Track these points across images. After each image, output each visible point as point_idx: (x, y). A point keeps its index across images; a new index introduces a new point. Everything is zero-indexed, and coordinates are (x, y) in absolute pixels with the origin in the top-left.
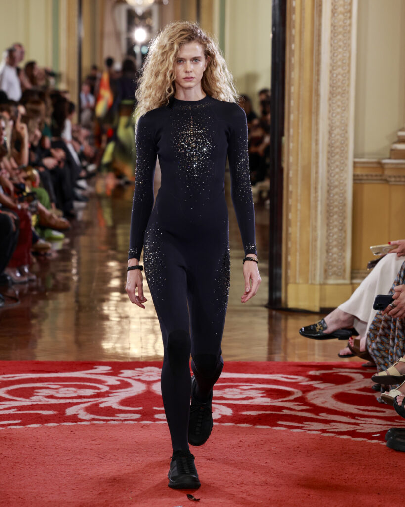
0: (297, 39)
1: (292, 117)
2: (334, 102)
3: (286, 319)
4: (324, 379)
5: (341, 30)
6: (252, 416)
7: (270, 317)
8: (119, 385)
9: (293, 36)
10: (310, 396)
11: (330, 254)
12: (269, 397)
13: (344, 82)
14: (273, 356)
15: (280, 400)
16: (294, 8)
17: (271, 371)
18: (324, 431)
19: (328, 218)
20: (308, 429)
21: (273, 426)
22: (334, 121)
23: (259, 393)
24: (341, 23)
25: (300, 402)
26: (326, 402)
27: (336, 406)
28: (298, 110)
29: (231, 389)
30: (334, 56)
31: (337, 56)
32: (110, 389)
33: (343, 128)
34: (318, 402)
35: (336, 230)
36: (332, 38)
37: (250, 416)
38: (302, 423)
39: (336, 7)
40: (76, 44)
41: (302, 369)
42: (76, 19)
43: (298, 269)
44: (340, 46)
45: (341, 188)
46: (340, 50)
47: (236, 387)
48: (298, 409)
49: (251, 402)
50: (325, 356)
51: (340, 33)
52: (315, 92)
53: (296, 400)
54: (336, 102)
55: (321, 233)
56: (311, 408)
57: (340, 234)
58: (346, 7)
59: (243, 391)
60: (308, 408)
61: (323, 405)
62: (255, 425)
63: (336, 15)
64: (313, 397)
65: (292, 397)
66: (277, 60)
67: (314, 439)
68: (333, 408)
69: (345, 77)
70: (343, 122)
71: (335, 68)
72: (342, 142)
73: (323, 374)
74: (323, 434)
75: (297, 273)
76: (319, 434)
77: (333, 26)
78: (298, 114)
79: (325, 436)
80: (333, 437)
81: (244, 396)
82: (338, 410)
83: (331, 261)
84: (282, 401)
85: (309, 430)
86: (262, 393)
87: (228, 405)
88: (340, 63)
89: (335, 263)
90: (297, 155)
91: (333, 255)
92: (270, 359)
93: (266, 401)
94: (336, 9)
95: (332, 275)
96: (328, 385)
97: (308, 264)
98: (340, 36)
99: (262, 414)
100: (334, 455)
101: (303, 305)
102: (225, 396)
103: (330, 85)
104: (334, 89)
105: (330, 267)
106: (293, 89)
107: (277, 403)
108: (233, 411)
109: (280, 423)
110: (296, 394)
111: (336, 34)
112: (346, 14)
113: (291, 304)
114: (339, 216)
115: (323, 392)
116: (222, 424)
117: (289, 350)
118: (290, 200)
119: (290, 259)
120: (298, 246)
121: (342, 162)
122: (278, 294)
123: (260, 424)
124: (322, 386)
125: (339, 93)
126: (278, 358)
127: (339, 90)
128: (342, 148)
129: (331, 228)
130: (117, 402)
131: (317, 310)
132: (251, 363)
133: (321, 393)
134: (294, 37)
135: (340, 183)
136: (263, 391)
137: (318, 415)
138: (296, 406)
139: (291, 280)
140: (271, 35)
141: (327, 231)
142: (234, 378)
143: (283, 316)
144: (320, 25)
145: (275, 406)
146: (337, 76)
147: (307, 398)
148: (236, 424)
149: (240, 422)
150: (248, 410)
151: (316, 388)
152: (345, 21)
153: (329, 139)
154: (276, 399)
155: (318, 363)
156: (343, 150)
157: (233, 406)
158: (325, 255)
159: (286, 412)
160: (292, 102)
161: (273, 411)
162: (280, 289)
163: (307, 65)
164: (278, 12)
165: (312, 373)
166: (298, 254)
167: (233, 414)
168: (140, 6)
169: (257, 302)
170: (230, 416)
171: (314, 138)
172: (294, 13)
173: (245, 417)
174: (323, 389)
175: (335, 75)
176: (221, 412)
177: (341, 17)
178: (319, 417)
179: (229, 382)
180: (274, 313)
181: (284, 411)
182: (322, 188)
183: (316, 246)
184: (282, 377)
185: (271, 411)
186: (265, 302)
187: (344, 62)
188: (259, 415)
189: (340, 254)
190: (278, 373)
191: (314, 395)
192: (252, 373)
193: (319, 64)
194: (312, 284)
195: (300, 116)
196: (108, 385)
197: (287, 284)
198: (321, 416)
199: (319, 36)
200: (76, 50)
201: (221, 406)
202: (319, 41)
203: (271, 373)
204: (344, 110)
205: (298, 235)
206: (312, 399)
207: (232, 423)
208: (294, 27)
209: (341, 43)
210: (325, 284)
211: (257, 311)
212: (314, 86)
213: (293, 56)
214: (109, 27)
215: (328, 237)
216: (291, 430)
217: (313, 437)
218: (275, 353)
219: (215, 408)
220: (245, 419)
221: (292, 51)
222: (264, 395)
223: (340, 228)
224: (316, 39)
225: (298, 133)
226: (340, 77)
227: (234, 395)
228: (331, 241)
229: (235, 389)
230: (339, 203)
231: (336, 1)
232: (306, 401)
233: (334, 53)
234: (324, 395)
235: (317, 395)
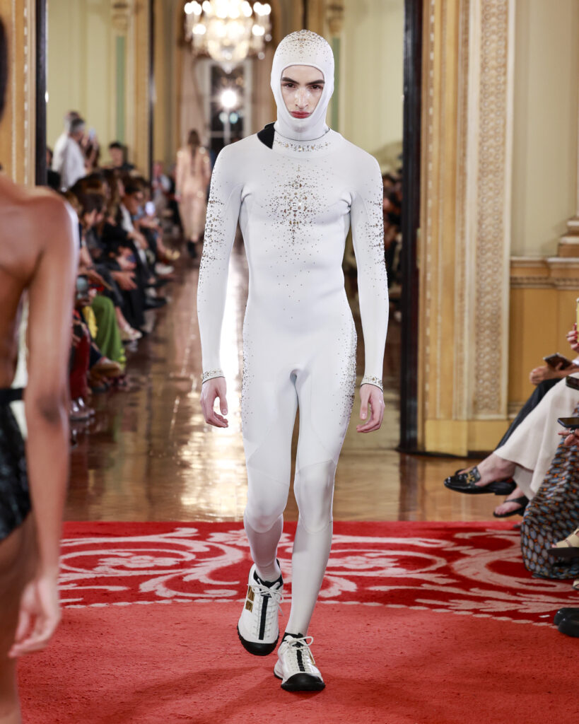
0: (436, 101)
1: (430, 203)
2: (485, 183)
3: (424, 466)
4: (478, 543)
5: (492, 89)
6: (383, 592)
7: (403, 464)
8: (208, 552)
9: (430, 98)
10: (457, 565)
11: (481, 381)
12: (403, 567)
13: (498, 157)
14: (406, 513)
15: (419, 571)
16: (432, 62)
17: (406, 534)
18: (476, 611)
19: (477, 335)
20: (455, 608)
21: (409, 605)
22: (484, 208)
23: (392, 562)
24: (493, 81)
25: (444, 574)
26: (478, 573)
27: (491, 578)
28: (438, 194)
29: (354, 558)
30: (484, 123)
31: (488, 124)
32: (197, 557)
33: (496, 217)
34: (468, 573)
35: (487, 349)
36: (481, 101)
37: (379, 592)
38: (447, 601)
39: (487, 60)
40: (146, 111)
41: (447, 532)
42: (146, 79)
43: (438, 400)
44: (492, 111)
45: (495, 295)
46: (492, 115)
47: (361, 554)
48: (441, 583)
49: (381, 574)
50: (474, 514)
51: (492, 93)
52: (459, 170)
53: (439, 571)
54: (487, 184)
55: (468, 352)
56: (458, 581)
57: (493, 355)
58: (499, 60)
59: (369, 560)
60: (454, 581)
61: (474, 578)
62: (386, 603)
63: (486, 70)
64: (462, 567)
65: (433, 568)
66: (411, 129)
67: (463, 621)
68: (488, 582)
69: (498, 151)
70: (496, 209)
71: (485, 139)
72: (496, 235)
73: (474, 537)
74: (474, 616)
75: (438, 406)
76: (471, 615)
77: (483, 84)
78: (439, 199)
79: (477, 618)
80: (488, 618)
81: (371, 566)
82: (494, 584)
83: (481, 390)
84: (421, 572)
85: (456, 610)
86: (395, 562)
87: (351, 579)
88: (492, 133)
89: (487, 392)
90: (437, 253)
91: (484, 382)
92: (402, 518)
93: (401, 572)
94: (486, 63)
95: (483, 408)
96: (481, 551)
97: (451, 393)
98: (492, 98)
99: (395, 590)
100: (490, 642)
101: (445, 447)
102: (346, 566)
103: (480, 161)
104: (485, 166)
105: (481, 398)
106: (430, 166)
107: (415, 574)
108: (358, 586)
109: (418, 600)
110: (438, 563)
111: (487, 96)
112: (499, 70)
113: (431, 446)
114: (492, 332)
115: (473, 560)
116: (344, 603)
117: (429, 505)
118: (428, 312)
119: (428, 387)
120: (438, 371)
121: (496, 261)
122: (412, 433)
123: (393, 603)
124: (473, 552)
125: (491, 171)
126: (413, 517)
127: (491, 167)
128: (496, 243)
129: (482, 347)
130: (206, 575)
131: (464, 453)
132: (378, 523)
133: (471, 562)
134: (432, 98)
135: (492, 288)
136: (396, 560)
137: (468, 590)
138: (439, 579)
139: (430, 415)
140: (402, 97)
141: (477, 351)
142: (357, 543)
143: (419, 463)
144: (466, 83)
145: (411, 579)
146: (488, 149)
147: (453, 569)
148: (362, 602)
149: (366, 601)
150: (376, 584)
151: (464, 556)
152: (499, 78)
153: (479, 231)
154: (412, 569)
155: (467, 523)
156: (497, 245)
157: (358, 579)
158: (474, 382)
159: (426, 587)
160: (430, 184)
161: (409, 585)
162: (414, 427)
163: (449, 134)
164: (411, 68)
165: (459, 535)
166: (438, 381)
167: (357, 590)
168: (229, 61)
169: (385, 444)
170: (353, 592)
171: (458, 230)
172: (432, 68)
173: (373, 594)
174: (475, 556)
175: (485, 148)
176: (341, 586)
177: (493, 72)
178: (469, 594)
179: (352, 548)
180: (408, 458)
181: (424, 585)
182: (469, 295)
183: (461, 372)
184: (420, 541)
185: (406, 585)
186: (396, 444)
187: (498, 131)
188: (391, 591)
189: (493, 381)
190: (415, 536)
191: (462, 564)
192: (381, 536)
193: (464, 133)
194: (456, 420)
195: (441, 201)
196: (194, 553)
197: (424, 420)
198: (471, 592)
199: (465, 97)
200: (146, 119)
201: (342, 579)
202: (465, 104)
203: (406, 537)
204: (498, 194)
205: (438, 356)
206: (460, 569)
207: (357, 600)
208: (432, 86)
209: (493, 107)
210: (474, 420)
211: (385, 455)
212: (458, 162)
213: (431, 124)
214: (188, 90)
215: (478, 359)
216: (434, 610)
217: (461, 619)
218: (409, 510)
219: (333, 582)
220: (374, 596)
221: (429, 118)
222: (398, 564)
223: (494, 347)
224: (460, 101)
225: (438, 224)
226: (492, 150)
227: (359, 565)
228: (481, 364)
229: (359, 558)
230: (492, 314)
231: (487, 52)
232: (452, 572)
233: (484, 120)
234: (475, 565)
235: (467, 565)
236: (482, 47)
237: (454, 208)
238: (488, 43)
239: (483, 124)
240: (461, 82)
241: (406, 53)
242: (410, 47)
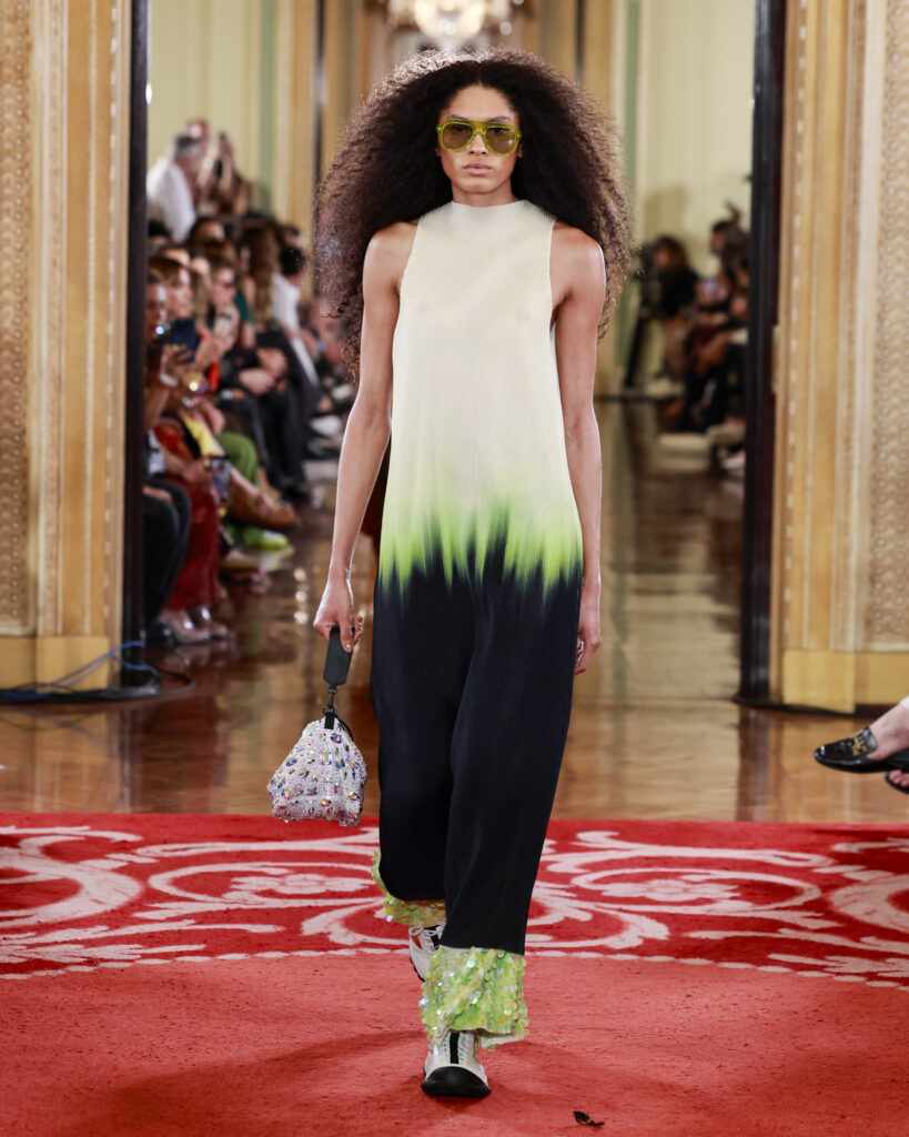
0: (808, 110)
1: (796, 283)
2: (890, 249)
3: (780, 728)
4: (869, 861)
6: (711, 940)
7: (744, 726)
9: (798, 105)
10: (838, 898)
11: (879, 586)
12: (748, 900)
14: (749, 808)
15: (773, 906)
16: (803, 44)
17: (751, 843)
18: (871, 976)
19: (874, 507)
20: (836, 970)
21: (758, 964)
22: (888, 293)
23: (727, 891)
24: (907, 76)
25: (818, 912)
26: (874, 911)
27: (896, 920)
28: (810, 266)
29: (663, 882)
30: (889, 147)
31: (896, 149)
33: (908, 308)
34: (857, 911)
35: (891, 532)
36: (885, 110)
37: (707, 941)
38: (822, 959)
39: (896, 41)
40: (311, 120)
41: (819, 839)
42: (311, 66)
43: (806, 617)
44: (903, 127)
45: (904, 440)
46: (904, 135)
47: (675, 876)
48: (812, 927)
49: (709, 911)
50: (865, 810)
51: (905, 97)
52: (847, 228)
53: (807, 906)
54: (894, 251)
55: (858, 537)
56: (841, 925)
57: (901, 543)
59: (689, 886)
60: (834, 924)
61: (867, 919)
62: (718, 959)
63: (895, 58)
64: (846, 900)
65: (798, 901)
66: (765, 157)
67: (850, 993)
68: (891, 926)
70: (908, 294)
71: (892, 175)
72: (907, 338)
73: (868, 851)
74: (869, 983)
75: (805, 627)
76: (863, 983)
77: (889, 81)
78: (811, 275)
79: (874, 988)
80: (892, 989)
81: (693, 897)
82: (902, 930)
83: (879, 600)
84: (777, 909)
85: (838, 974)
86: (733, 891)
87: (659, 917)
88: (903, 165)
89: (888, 605)
90: (807, 367)
91: (884, 586)
92: (743, 815)
93: (743, 908)
94: (894, 46)
95: (882, 632)
96: (879, 874)
97: (828, 607)
98: (905, 106)
99: (735, 937)
100: (897, 1029)
101: (817, 697)
102: (650, 896)
103: (882, 213)
104: (891, 220)
105: (878, 615)
106: (798, 221)
107: (767, 912)
108: (670, 930)
109: (774, 956)
110: (807, 893)
111: (895, 101)
113: (792, 696)
114: (899, 502)
115: (867, 889)
116: (647, 959)
117: (788, 792)
118: (790, 466)
119: (788, 595)
120: (807, 567)
121: (906, 383)
122: (762, 673)
123: (731, 960)
124: (865, 876)
125: (901, 230)
126: (761, 814)
127: (901, 223)
128: (906, 352)
129: (881, 527)
131: (849, 708)
132: (705, 824)
133: (863, 893)
134: (802, 105)
136: (735, 887)
137: (857, 941)
138: (809, 920)
139: (791, 642)
140: (751, 103)
141: (872, 534)
142: (669, 858)
143: (773, 723)
144: (860, 79)
145: (761, 919)
146: (897, 191)
147: (831, 903)
148: (677, 957)
149: (685, 956)
150: (701, 928)
151: (850, 882)
153: (878, 330)
154: (762, 904)
155: (856, 826)
157: (670, 918)
158: (866, 586)
159: (786, 933)
160: (797, 250)
161: (757, 930)
162: (765, 662)
163: (830, 167)
164: (766, 52)
165: (840, 847)
166: (807, 584)
167: (670, 937)
169: (716, 691)
170: (663, 941)
171: (844, 328)
172: (803, 53)
173: (696, 944)
174: (868, 883)
175: (891, 191)
176: (643, 930)
177: (907, 61)
178: (860, 946)
179: (660, 866)
180: (753, 714)
181: (783, 930)
182: (861, 440)
183: (846, 568)
184: (776, 856)
185: (753, 930)
186: (732, 692)
188: (727, 939)
189: (900, 586)
190: (767, 847)
191: (847, 896)
192: (708, 847)
193: (856, 166)
194: (837, 651)
195: (815, 280)
197: (781, 651)
198: (863, 943)
199: (859, 103)
200: (310, 134)
201: (644, 918)
202: (858, 115)
203: (751, 848)
205: (807, 542)
206: (844, 905)
207: (669, 955)
208: (802, 85)
209: (905, 120)
210: (865, 651)
211: (714, 710)
212: (845, 214)
213: (800, 148)
215: (873, 548)
216: (800, 973)
217: (846, 989)
218: (754, 803)
219: (629, 923)
220: (697, 947)
221: (797, 138)
222: (738, 894)
223: (901, 528)
224: (850, 110)
225: (809, 318)
226: (902, 195)
227: (671, 894)
228: (880, 556)
229: (671, 882)
230: (900, 473)
231: (897, 26)
232: (830, 908)
233: (891, 143)
234: (868, 897)
235: (855, 897)
236: (888, 19)
237: (836, 291)
238: (898, 12)
239: (887, 151)
240: (851, 75)
241: (759, 27)
242: (765, 16)
